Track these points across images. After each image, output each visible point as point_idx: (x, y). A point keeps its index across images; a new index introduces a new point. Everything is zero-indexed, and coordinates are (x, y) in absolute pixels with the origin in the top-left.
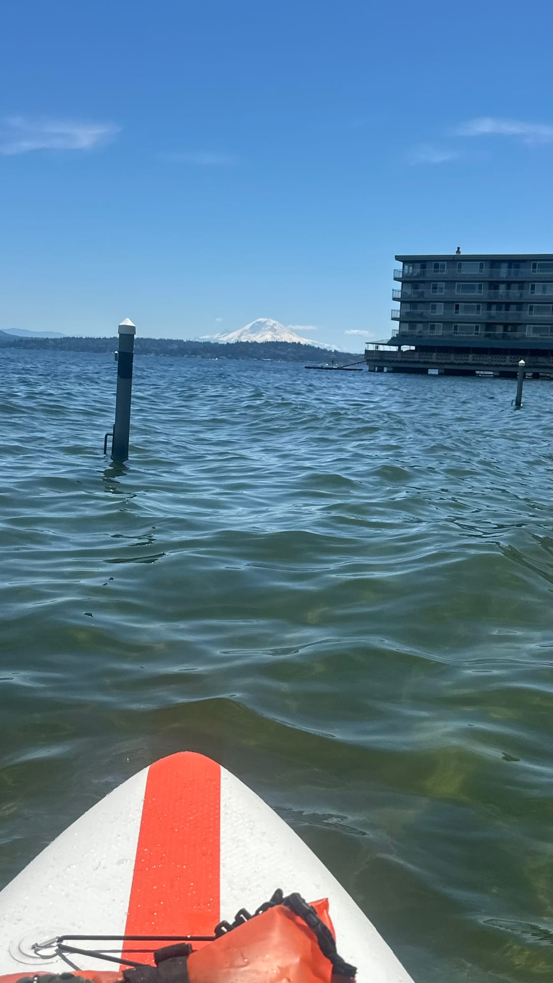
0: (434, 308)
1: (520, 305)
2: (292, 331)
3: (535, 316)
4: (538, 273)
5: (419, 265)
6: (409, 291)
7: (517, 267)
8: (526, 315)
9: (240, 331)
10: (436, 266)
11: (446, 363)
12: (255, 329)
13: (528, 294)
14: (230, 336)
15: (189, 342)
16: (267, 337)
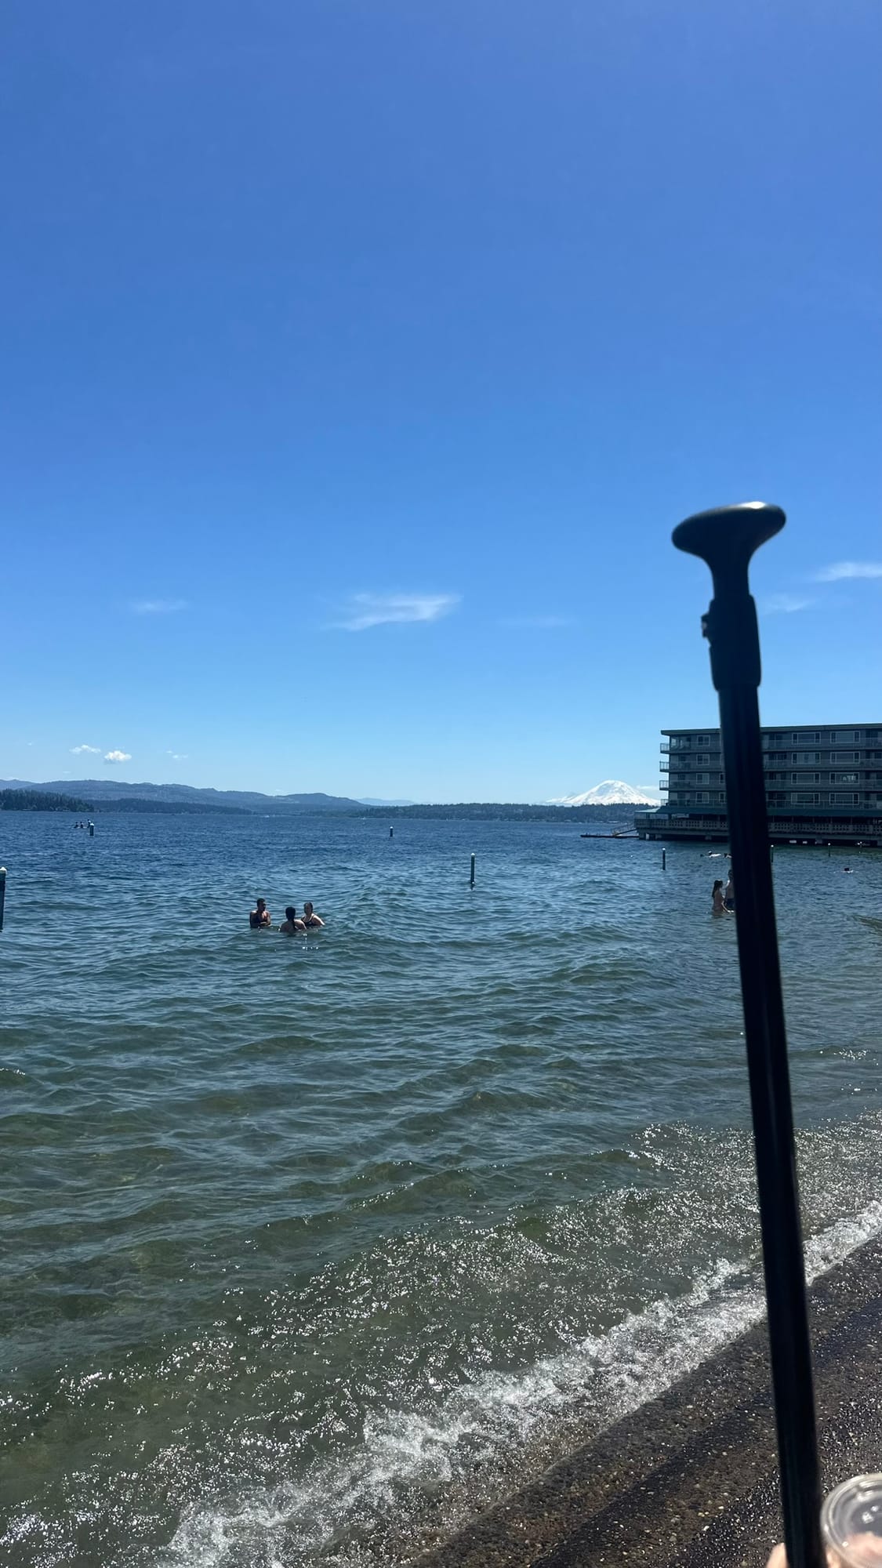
0: (700, 778)
1: (784, 774)
2: (642, 792)
3: (799, 783)
4: (799, 743)
5: (685, 738)
6: (676, 761)
7: (780, 738)
8: (790, 783)
9: (587, 794)
10: (701, 740)
11: (713, 830)
12: (602, 791)
13: (790, 763)
14: (577, 798)
15: (535, 806)
16: (615, 799)
